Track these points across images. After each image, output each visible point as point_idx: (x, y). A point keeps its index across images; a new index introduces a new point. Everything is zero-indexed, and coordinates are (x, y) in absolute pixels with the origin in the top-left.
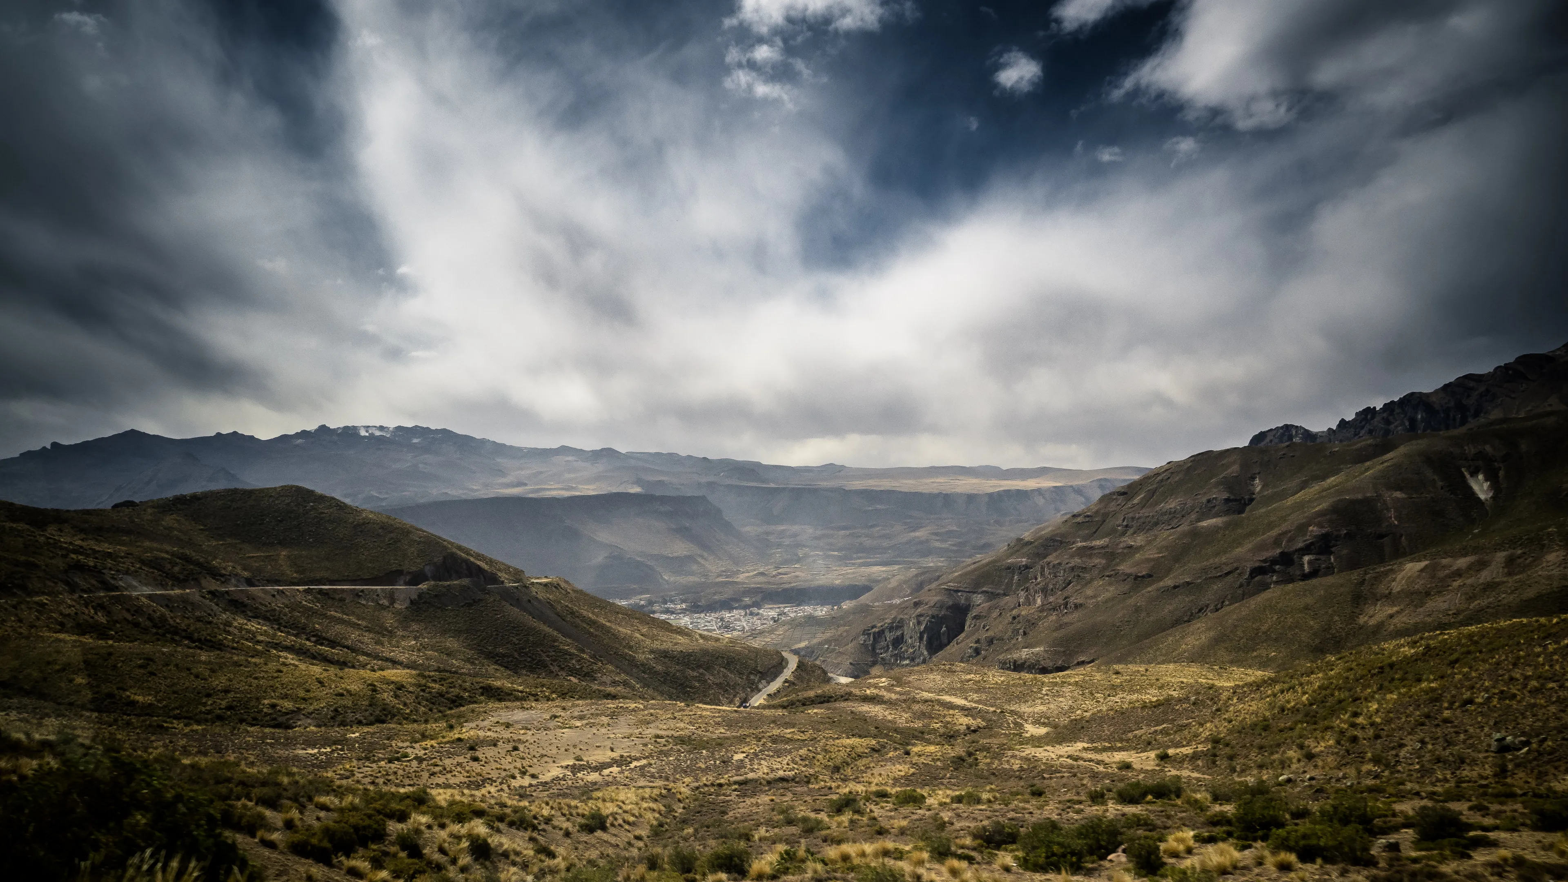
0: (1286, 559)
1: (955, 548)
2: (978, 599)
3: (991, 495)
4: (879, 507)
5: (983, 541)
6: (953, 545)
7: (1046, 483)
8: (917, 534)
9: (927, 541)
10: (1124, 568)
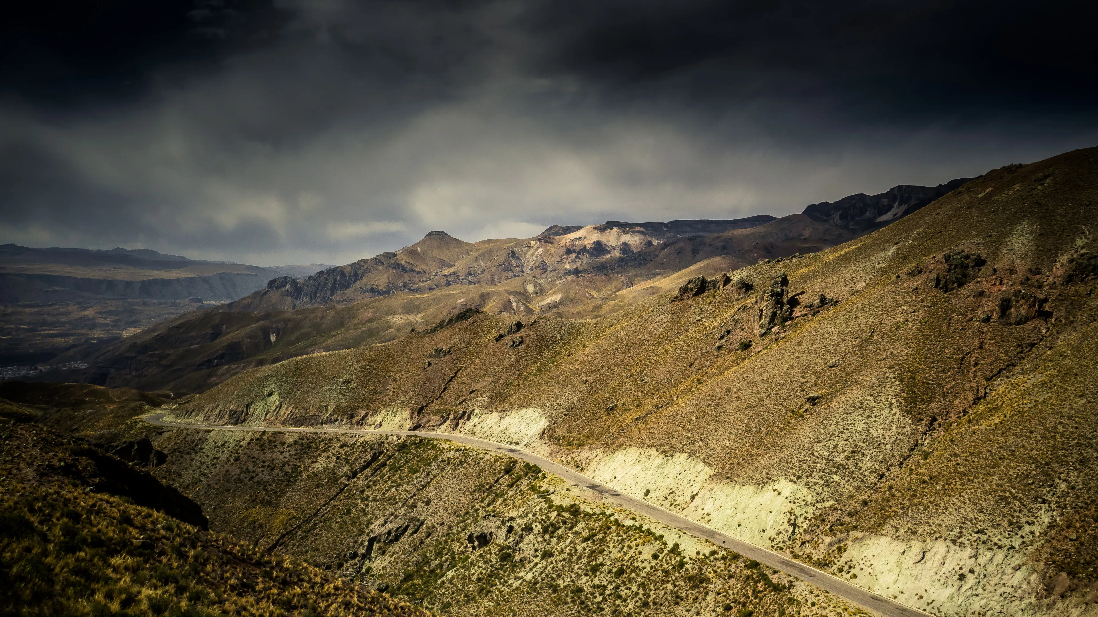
0: (210, 361)
1: (113, 324)
2: (113, 370)
3: (143, 283)
4: (56, 288)
5: (133, 319)
6: (112, 321)
7: (184, 274)
8: (86, 313)
9: (94, 318)
10: (164, 362)
